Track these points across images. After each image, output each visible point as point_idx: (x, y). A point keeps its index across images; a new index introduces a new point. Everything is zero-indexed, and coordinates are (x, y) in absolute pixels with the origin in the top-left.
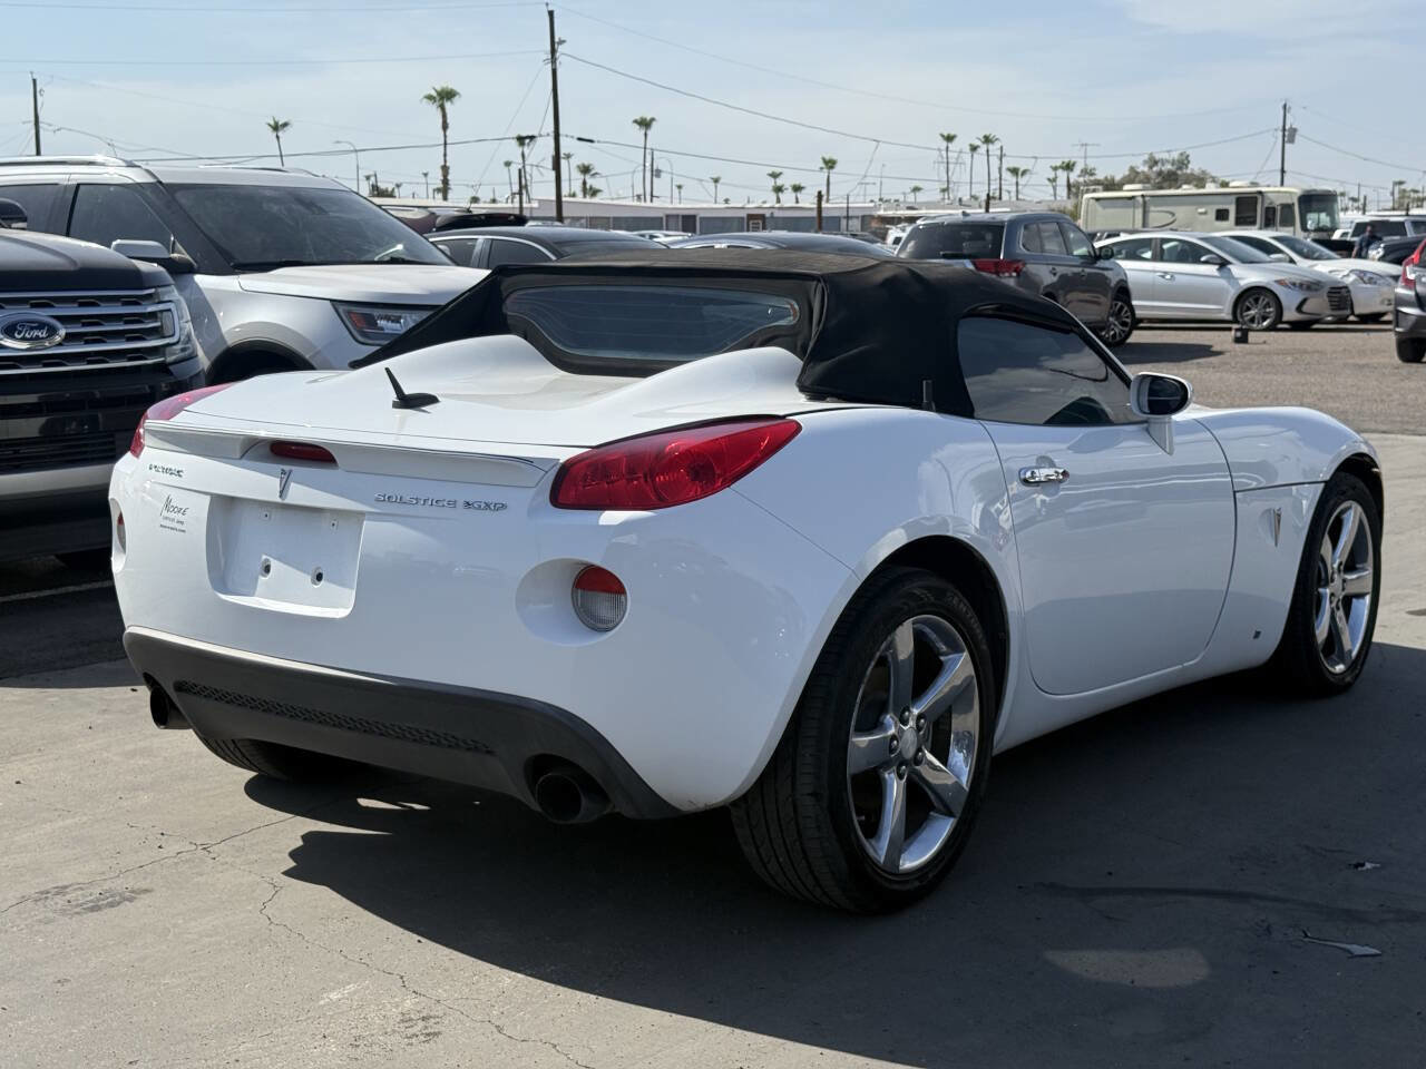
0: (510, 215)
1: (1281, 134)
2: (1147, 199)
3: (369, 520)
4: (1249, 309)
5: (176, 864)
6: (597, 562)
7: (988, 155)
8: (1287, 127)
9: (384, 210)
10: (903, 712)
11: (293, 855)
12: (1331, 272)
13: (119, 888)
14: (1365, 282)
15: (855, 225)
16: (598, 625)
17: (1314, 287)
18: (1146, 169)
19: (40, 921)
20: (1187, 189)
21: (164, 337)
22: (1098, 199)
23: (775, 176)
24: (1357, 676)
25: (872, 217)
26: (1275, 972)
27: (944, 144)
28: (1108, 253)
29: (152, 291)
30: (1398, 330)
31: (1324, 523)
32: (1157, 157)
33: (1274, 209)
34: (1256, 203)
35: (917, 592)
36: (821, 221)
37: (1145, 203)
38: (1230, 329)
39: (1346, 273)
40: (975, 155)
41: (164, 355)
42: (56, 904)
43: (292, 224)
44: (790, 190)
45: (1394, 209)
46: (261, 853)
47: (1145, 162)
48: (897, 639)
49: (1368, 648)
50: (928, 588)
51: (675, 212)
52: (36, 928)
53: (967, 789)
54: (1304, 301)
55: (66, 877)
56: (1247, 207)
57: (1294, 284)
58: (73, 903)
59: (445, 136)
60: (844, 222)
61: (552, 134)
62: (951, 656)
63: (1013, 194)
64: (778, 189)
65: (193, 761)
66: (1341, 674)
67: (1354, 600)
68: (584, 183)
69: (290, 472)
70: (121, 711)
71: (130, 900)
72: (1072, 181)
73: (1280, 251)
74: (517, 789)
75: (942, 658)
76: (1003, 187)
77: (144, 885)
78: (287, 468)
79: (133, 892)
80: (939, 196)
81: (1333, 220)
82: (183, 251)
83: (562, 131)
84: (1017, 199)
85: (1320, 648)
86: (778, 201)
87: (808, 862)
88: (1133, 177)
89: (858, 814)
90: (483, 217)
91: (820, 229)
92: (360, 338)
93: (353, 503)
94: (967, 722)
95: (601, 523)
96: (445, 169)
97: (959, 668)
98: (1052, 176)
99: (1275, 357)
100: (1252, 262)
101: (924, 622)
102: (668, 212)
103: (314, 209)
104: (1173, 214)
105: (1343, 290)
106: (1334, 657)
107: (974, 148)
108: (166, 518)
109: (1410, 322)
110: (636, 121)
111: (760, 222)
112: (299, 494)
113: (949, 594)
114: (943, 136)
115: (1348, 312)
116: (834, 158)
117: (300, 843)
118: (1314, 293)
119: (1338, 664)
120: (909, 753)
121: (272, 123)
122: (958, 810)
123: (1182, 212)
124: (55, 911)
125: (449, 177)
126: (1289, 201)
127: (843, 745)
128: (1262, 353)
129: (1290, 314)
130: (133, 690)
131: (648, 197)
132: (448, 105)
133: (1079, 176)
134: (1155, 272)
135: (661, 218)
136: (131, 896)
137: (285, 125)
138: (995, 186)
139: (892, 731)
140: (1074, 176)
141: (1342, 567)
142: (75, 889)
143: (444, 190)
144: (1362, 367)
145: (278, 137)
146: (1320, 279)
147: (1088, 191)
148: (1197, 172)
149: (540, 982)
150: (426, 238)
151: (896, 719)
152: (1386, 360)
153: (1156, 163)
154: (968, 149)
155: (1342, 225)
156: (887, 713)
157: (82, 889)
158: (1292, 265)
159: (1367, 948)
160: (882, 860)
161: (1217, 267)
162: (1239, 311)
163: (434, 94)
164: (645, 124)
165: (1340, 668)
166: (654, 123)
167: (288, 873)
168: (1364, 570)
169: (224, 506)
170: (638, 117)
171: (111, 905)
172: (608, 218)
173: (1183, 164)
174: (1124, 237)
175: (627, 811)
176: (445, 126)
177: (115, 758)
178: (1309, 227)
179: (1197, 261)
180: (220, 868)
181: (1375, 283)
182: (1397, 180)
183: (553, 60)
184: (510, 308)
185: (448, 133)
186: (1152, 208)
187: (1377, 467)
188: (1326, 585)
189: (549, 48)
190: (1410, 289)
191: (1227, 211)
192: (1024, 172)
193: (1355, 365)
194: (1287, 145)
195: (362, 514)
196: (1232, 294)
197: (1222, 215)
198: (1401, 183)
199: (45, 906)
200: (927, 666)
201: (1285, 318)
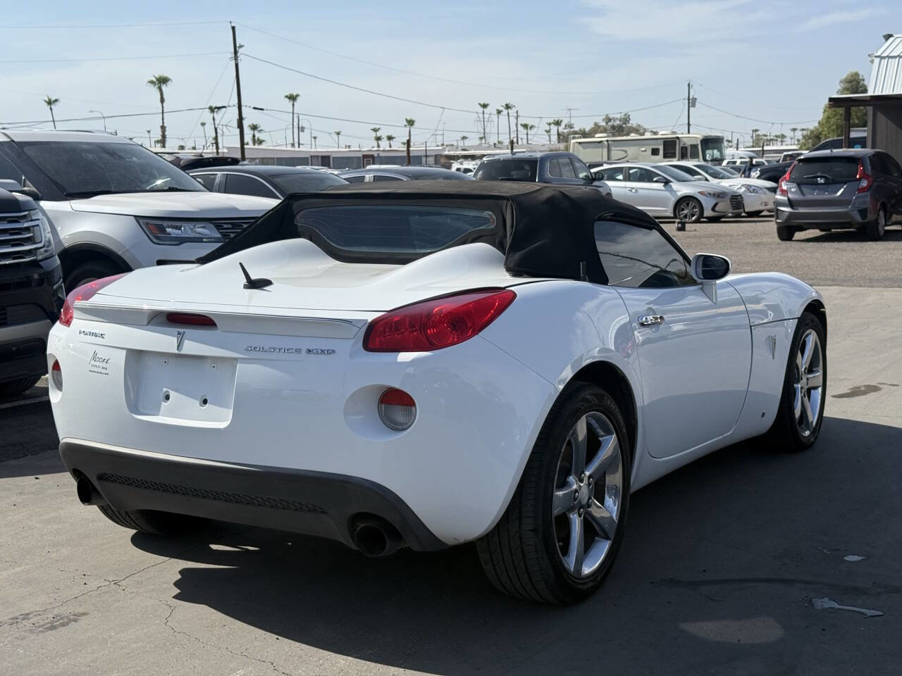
0: (229, 158)
1: (687, 101)
2: (610, 142)
3: (240, 363)
4: (683, 210)
5: (100, 594)
6: (397, 386)
7: (509, 116)
8: (691, 98)
9: (160, 156)
10: (581, 475)
11: (177, 584)
12: (730, 186)
13: (64, 613)
14: (750, 192)
15: (431, 160)
16: (397, 427)
17: (722, 195)
18: (604, 124)
19: (17, 638)
20: (633, 136)
21: (35, 243)
22: (580, 143)
23: (375, 130)
24: (816, 438)
25: (441, 156)
26: (824, 630)
27: (482, 109)
28: (599, 177)
29: (26, 213)
30: (778, 221)
31: (798, 345)
32: (611, 116)
33: (686, 148)
34: (675, 144)
35: (588, 397)
36: (409, 159)
37: (608, 144)
38: (674, 222)
39: (739, 187)
40: (500, 116)
41: (36, 255)
42: (25, 626)
43: (103, 166)
44: (386, 139)
45: (753, 147)
46: (154, 584)
47: (604, 120)
48: (578, 427)
49: (821, 420)
50: (593, 394)
51: (316, 154)
52: (15, 643)
53: (617, 521)
54: (716, 204)
55: (27, 607)
56: (670, 147)
57: (710, 194)
58: (37, 625)
59: (163, 107)
60: (424, 159)
61: (237, 105)
62: (606, 437)
63: (525, 141)
64: (378, 139)
65: (91, 525)
66: (808, 437)
67: (812, 391)
68: (254, 136)
69: (184, 332)
70: (32, 493)
71: (75, 621)
72: (560, 131)
73: (699, 174)
74: (341, 535)
75: (600, 439)
76: (519, 136)
77: (81, 610)
78: (181, 330)
79: (74, 615)
80: (478, 142)
81: (721, 154)
82: (31, 186)
83: (243, 104)
84: (528, 143)
85: (797, 421)
86: (379, 146)
87: (528, 574)
88: (597, 129)
89: (559, 542)
90: (211, 160)
91: (409, 163)
92: (156, 241)
93: (230, 353)
94: (615, 479)
95: (399, 360)
96: (163, 128)
97: (610, 444)
98: (547, 128)
99: (704, 239)
100: (684, 181)
101: (592, 416)
102: (312, 154)
103: (115, 156)
104: (626, 152)
105: (739, 197)
106: (803, 426)
107: (499, 112)
108: (93, 366)
109: (785, 216)
110: (286, 97)
111: (371, 160)
112: (191, 347)
113: (606, 398)
114: (480, 104)
115: (742, 210)
116: (413, 119)
117: (179, 577)
118: (722, 199)
119: (806, 431)
120: (584, 502)
121: (47, 100)
122: (612, 535)
123: (632, 150)
124: (26, 631)
125: (166, 133)
126: (695, 143)
127: (549, 499)
128: (695, 236)
129: (708, 213)
130: (36, 478)
131: (296, 145)
132: (164, 88)
133: (565, 128)
134: (625, 187)
135: (308, 158)
136: (76, 617)
137: (56, 101)
138: (513, 135)
139: (575, 487)
140: (561, 129)
141: (806, 371)
142: (35, 615)
143: (163, 141)
144: (757, 244)
145: (51, 109)
146: (725, 190)
147: (574, 138)
148: (635, 126)
149: (364, 662)
150: (188, 174)
151: (577, 479)
152: (770, 240)
153: (610, 120)
154: (496, 112)
155: (727, 157)
156: (570, 475)
157: (40, 615)
158: (707, 182)
159: (873, 611)
160: (572, 569)
161: (663, 184)
162: (677, 212)
163: (155, 80)
164: (293, 98)
165: (807, 433)
166: (299, 98)
167: (176, 597)
168: (818, 371)
169: (135, 356)
170: (288, 94)
171: (63, 625)
172: (273, 158)
173: (626, 120)
174: (606, 167)
175: (416, 547)
176: (162, 100)
177: (37, 525)
178: (707, 158)
179: (650, 180)
180: (130, 596)
181: (757, 192)
182: (754, 128)
183: (236, 58)
184: (300, 220)
185: (164, 104)
186: (613, 148)
187: (824, 308)
188: (798, 382)
189: (232, 50)
190: (784, 195)
191: (658, 150)
192: (532, 127)
193: (753, 243)
194: (691, 109)
195: (236, 359)
196: (673, 201)
197: (655, 152)
198: (756, 131)
199: (18, 628)
200: (593, 445)
201: (705, 215)
